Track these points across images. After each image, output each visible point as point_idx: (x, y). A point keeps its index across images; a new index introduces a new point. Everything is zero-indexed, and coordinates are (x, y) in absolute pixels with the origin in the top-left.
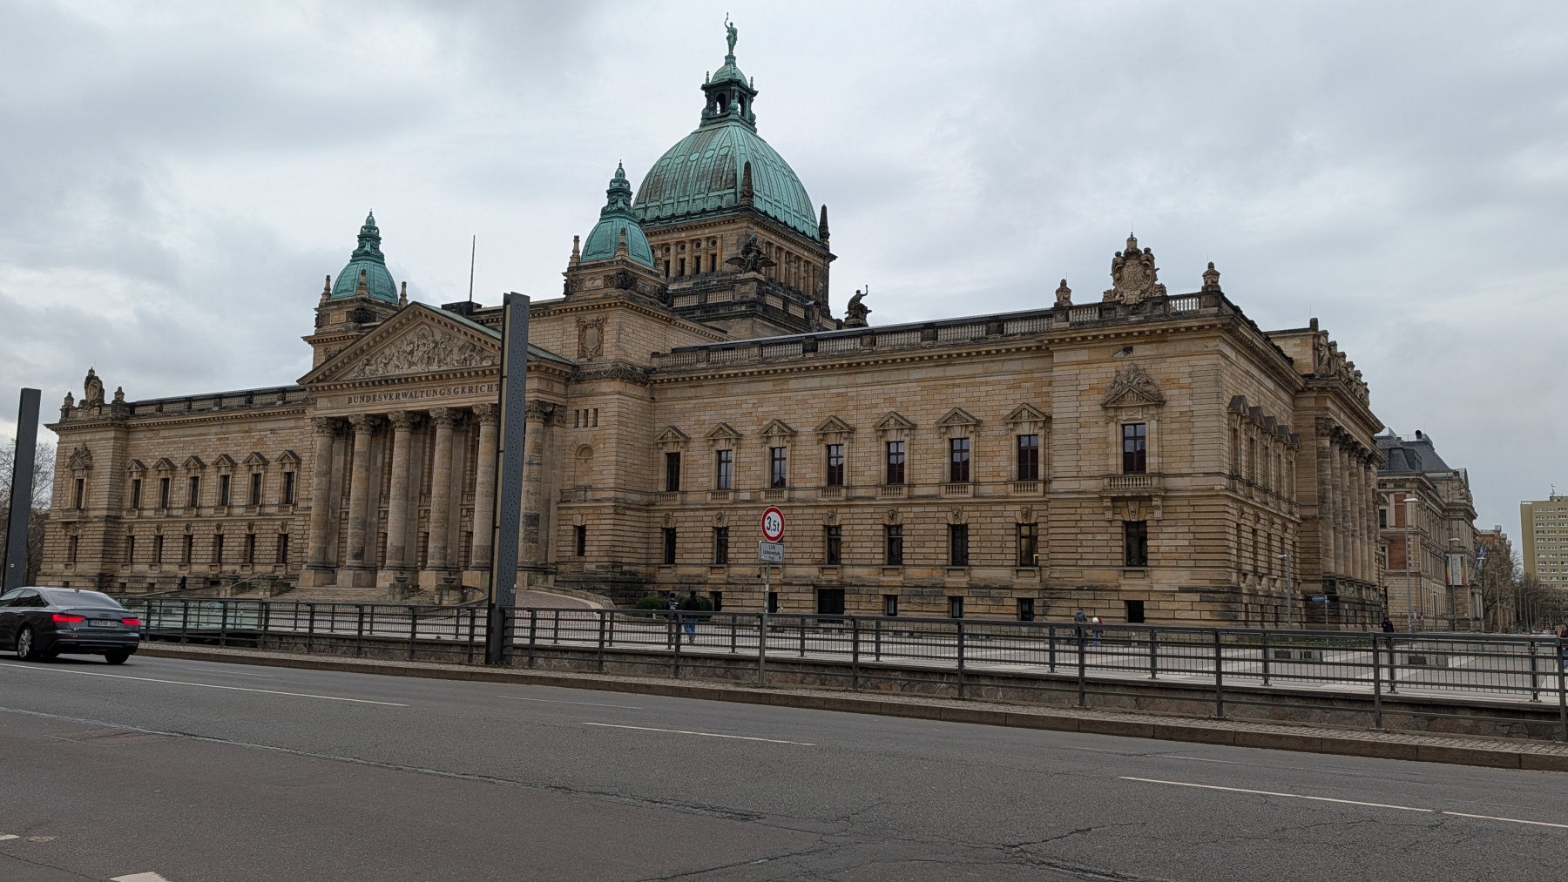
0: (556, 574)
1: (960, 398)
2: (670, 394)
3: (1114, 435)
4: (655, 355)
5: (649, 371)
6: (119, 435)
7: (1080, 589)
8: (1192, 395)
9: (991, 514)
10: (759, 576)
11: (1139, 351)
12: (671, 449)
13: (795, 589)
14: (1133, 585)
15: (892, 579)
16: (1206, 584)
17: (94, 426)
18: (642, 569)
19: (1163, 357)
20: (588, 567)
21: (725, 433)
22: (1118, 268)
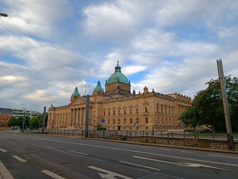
1: (131, 104)
2: (104, 105)
3: (144, 108)
4: (103, 100)
11: (146, 99)
12: (104, 111)
13: (116, 126)
14: (146, 125)
15: (125, 125)
16: (153, 125)
17: (52, 110)
19: (149, 99)
20: (95, 124)
21: (109, 108)
22: (144, 90)
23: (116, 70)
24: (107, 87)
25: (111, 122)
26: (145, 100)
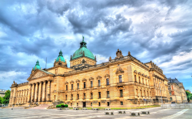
1: (99, 74)
2: (66, 77)
3: (118, 77)
5: (64, 75)
6: (16, 88)
7: (114, 100)
8: (128, 70)
9: (103, 90)
10: (76, 101)
11: (120, 65)
13: (80, 102)
14: (121, 99)
15: (91, 100)
19: (123, 65)
22: (117, 54)
23: (81, 45)
24: (72, 62)
25: (75, 97)
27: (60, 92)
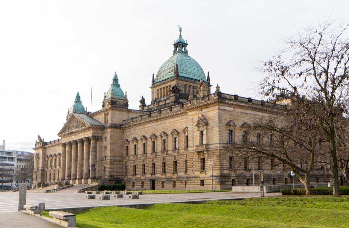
0: (101, 179)
1: (175, 126)
2: (127, 130)
3: (199, 134)
4: (124, 121)
5: (121, 125)
6: (44, 149)
7: (192, 177)
8: (213, 122)
9: (181, 158)
10: (141, 177)
11: (204, 110)
13: (146, 181)
14: (203, 175)
15: (164, 177)
17: (39, 148)
18: (121, 177)
20: (106, 177)
21: (135, 140)
23: (176, 50)
24: (155, 91)
25: (139, 171)
26: (200, 115)
27: (115, 161)
